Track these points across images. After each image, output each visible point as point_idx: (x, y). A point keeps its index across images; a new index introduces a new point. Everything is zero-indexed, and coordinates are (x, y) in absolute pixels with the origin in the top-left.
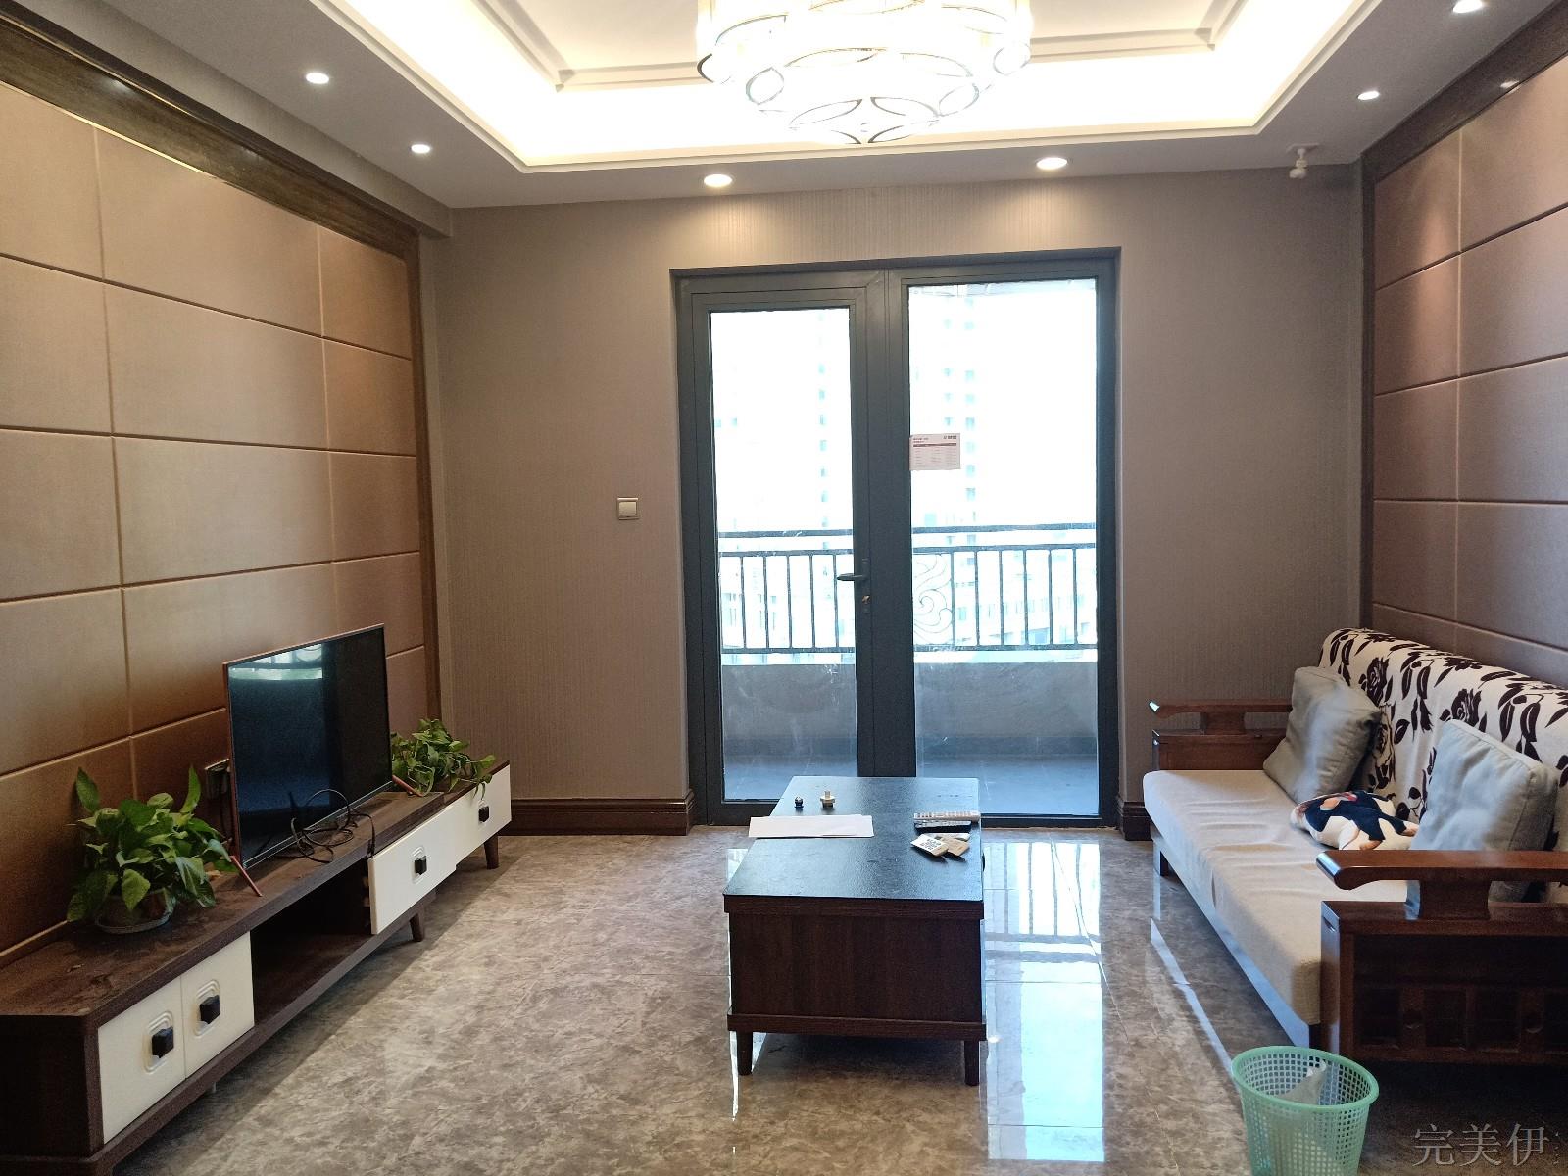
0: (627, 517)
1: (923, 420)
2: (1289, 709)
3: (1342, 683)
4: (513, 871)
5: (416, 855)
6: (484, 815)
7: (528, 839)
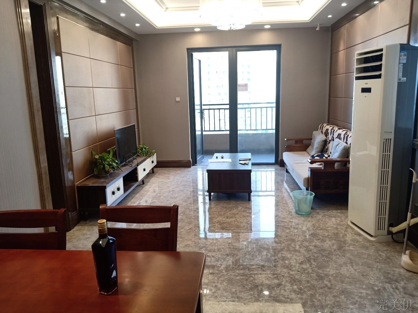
0: (178, 102)
1: (240, 82)
2: (311, 139)
3: (321, 134)
4: (157, 174)
5: (144, 168)
6: (153, 162)
7: (159, 169)
